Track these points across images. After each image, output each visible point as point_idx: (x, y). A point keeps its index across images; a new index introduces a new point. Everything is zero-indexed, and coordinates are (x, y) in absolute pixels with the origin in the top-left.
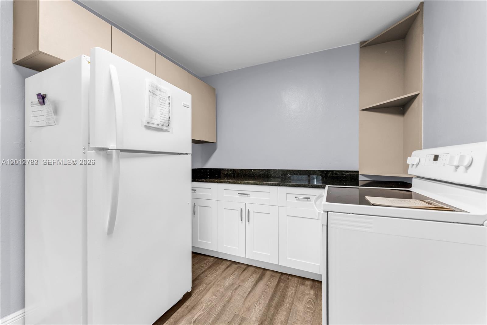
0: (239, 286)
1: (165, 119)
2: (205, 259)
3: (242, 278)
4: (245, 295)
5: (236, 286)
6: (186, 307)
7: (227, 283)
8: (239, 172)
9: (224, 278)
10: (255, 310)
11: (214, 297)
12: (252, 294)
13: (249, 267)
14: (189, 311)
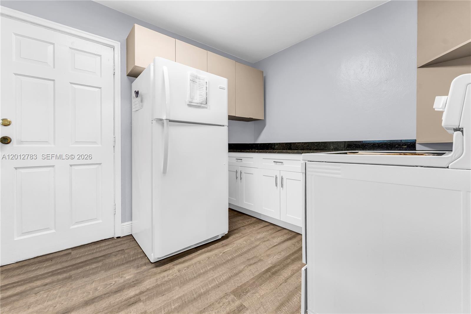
0: (268, 240)
1: (203, 99)
2: (248, 219)
3: (273, 235)
4: (271, 247)
5: (265, 239)
6: (222, 243)
7: (259, 236)
8: (284, 145)
9: (258, 233)
10: (273, 258)
11: (244, 242)
12: (276, 247)
13: (284, 230)
14: (223, 246)
